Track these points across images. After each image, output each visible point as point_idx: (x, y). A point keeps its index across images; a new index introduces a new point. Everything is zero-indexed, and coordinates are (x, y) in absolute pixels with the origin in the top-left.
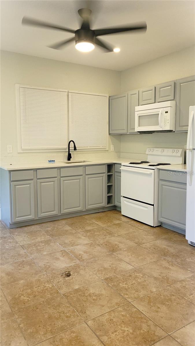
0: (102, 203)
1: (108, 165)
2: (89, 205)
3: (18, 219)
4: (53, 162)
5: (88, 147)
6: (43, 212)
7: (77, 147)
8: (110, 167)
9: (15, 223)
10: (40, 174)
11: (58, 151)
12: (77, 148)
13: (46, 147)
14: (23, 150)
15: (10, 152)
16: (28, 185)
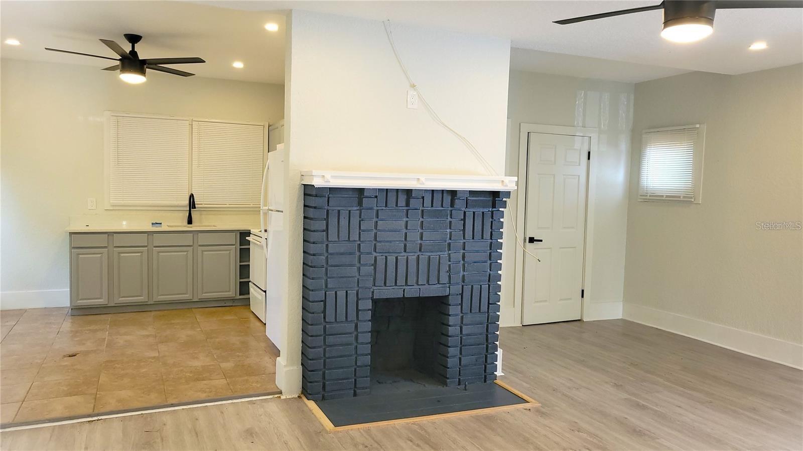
0: (229, 291)
1: (240, 233)
2: (204, 292)
3: (81, 302)
4: (158, 225)
5: (226, 204)
6: (122, 296)
7: (198, 204)
8: (244, 235)
9: (75, 307)
10: (118, 242)
11: (173, 209)
12: (196, 206)
13: (151, 203)
14: (113, 206)
15: (92, 208)
16: (99, 255)
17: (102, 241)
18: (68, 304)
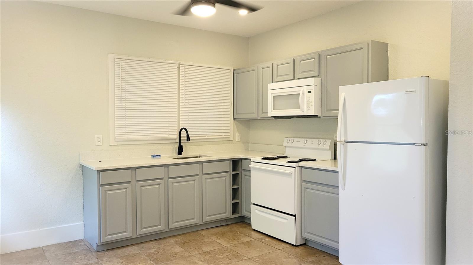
0: (225, 213)
1: (232, 161)
2: (207, 215)
3: (109, 238)
4: (158, 157)
6: (143, 227)
7: (191, 137)
8: (236, 163)
9: (104, 243)
10: (141, 175)
13: (149, 137)
14: (117, 141)
15: (99, 144)
16: (124, 190)
17: (127, 176)
18: (97, 241)
